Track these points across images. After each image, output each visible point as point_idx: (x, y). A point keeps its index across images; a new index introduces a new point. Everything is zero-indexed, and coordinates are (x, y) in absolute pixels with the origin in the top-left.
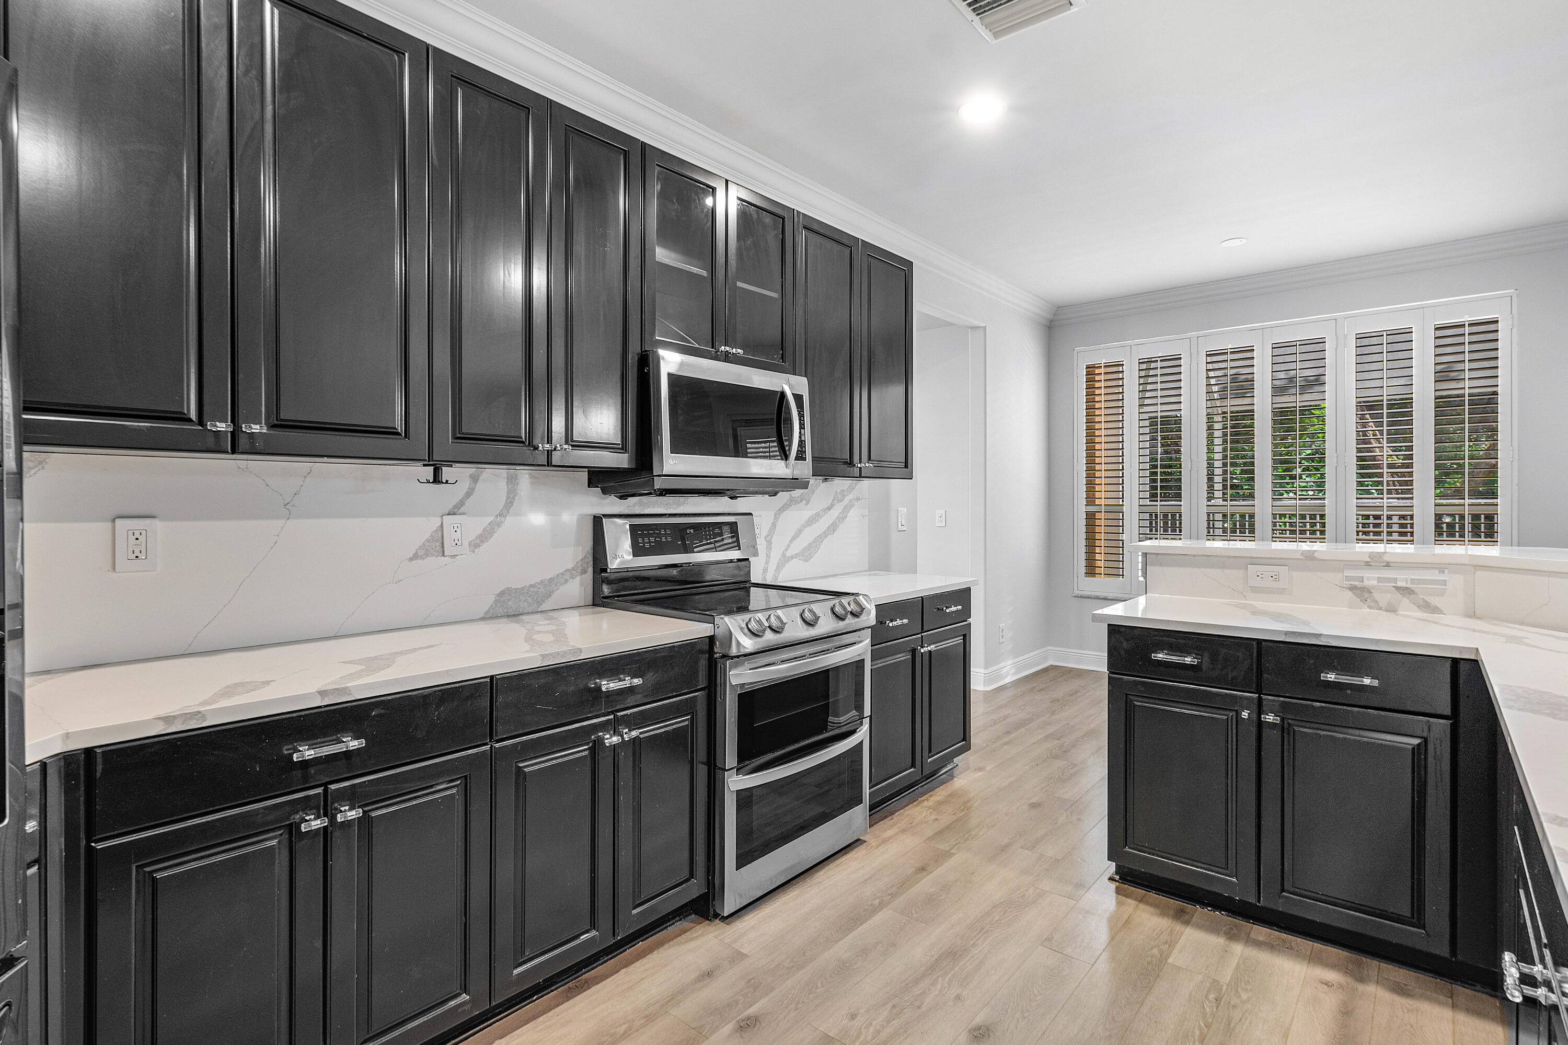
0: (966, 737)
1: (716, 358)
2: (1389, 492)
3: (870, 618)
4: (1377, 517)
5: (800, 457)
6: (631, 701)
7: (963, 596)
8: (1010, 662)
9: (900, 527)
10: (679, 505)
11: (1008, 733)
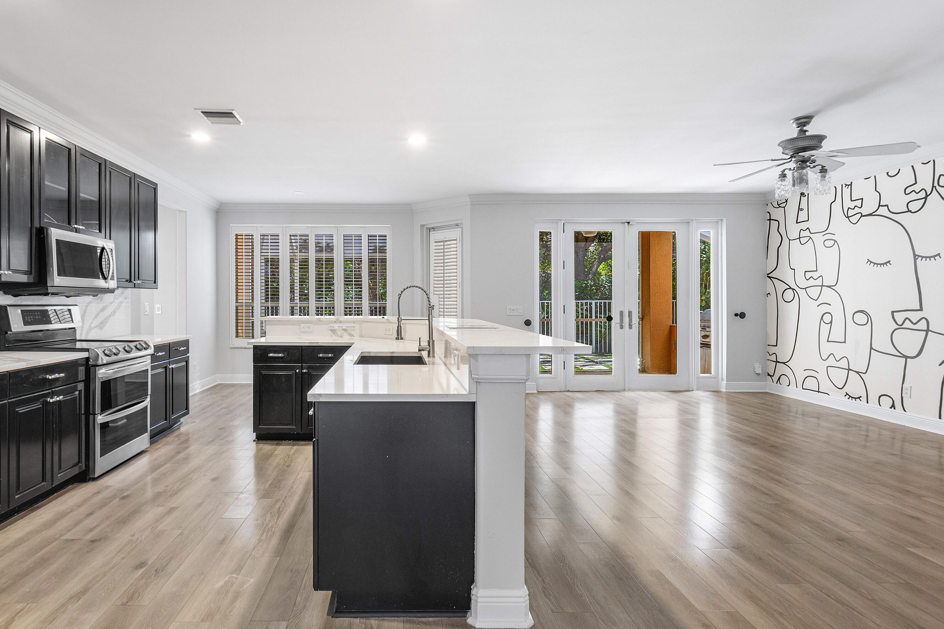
0: (187, 408)
1: (71, 231)
2: (356, 298)
3: (151, 351)
4: (350, 308)
5: (112, 279)
6: (58, 384)
7: (186, 343)
8: (198, 382)
9: (146, 313)
10: (39, 300)
11: (203, 409)
